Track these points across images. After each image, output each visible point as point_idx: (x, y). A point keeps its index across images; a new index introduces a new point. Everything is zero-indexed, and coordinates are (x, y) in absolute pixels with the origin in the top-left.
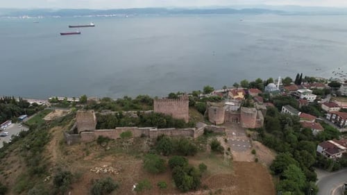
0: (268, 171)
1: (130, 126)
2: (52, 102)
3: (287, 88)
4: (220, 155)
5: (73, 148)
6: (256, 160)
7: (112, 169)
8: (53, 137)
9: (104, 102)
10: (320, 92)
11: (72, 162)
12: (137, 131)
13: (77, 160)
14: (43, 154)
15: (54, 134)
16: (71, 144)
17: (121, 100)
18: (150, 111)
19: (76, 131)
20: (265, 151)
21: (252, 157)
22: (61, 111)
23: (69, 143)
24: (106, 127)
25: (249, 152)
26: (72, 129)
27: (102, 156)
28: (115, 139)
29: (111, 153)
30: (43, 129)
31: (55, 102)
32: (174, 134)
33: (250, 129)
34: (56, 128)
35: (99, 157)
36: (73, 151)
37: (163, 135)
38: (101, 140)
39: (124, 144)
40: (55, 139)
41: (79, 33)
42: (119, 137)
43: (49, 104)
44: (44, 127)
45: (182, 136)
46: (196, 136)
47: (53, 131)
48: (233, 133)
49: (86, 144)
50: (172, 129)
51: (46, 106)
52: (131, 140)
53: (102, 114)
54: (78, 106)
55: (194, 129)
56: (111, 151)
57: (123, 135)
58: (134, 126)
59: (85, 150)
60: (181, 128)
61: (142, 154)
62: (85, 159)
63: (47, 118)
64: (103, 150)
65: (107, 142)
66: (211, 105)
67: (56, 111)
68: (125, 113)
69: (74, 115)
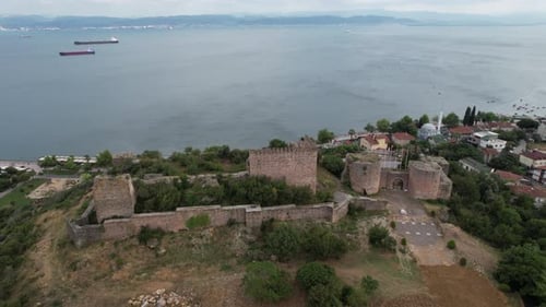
0: (493, 285)
1: (204, 204)
2: (44, 165)
3: (454, 131)
4: (390, 255)
5: (87, 255)
6: (463, 262)
7: (174, 298)
8: (45, 231)
9: (147, 159)
10: (509, 136)
11: (87, 285)
12: (219, 214)
13: (96, 279)
14: (22, 271)
15: (46, 225)
16: (85, 246)
17: (179, 154)
18: (242, 173)
19: (92, 219)
20: (469, 242)
21: (451, 254)
22: (63, 180)
23: (79, 243)
24: (156, 208)
25: (442, 246)
26: (85, 215)
27: (150, 268)
28: (175, 231)
29: (170, 262)
30: (25, 217)
31: (51, 166)
32: (293, 217)
33: (429, 201)
34: (53, 213)
35: (144, 270)
36: (89, 261)
37: (272, 220)
38: (146, 235)
39: (194, 241)
40: (47, 237)
41: (93, 53)
42: (183, 226)
43: (38, 170)
44: (27, 212)
45: (309, 220)
46: (335, 218)
47: (45, 220)
48: (403, 211)
49: (116, 244)
50: (290, 206)
51: (33, 173)
52: (208, 232)
53: (145, 181)
54: (95, 170)
55: (331, 205)
56: (168, 257)
57: (191, 223)
58: (212, 203)
59: (113, 256)
60: (304, 204)
61: (235, 260)
62: (115, 276)
63: (36, 194)
64: (152, 255)
65: (159, 239)
66: (356, 159)
67: (54, 180)
68: (192, 178)
69: (88, 186)
